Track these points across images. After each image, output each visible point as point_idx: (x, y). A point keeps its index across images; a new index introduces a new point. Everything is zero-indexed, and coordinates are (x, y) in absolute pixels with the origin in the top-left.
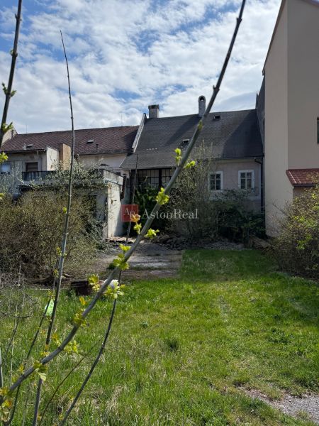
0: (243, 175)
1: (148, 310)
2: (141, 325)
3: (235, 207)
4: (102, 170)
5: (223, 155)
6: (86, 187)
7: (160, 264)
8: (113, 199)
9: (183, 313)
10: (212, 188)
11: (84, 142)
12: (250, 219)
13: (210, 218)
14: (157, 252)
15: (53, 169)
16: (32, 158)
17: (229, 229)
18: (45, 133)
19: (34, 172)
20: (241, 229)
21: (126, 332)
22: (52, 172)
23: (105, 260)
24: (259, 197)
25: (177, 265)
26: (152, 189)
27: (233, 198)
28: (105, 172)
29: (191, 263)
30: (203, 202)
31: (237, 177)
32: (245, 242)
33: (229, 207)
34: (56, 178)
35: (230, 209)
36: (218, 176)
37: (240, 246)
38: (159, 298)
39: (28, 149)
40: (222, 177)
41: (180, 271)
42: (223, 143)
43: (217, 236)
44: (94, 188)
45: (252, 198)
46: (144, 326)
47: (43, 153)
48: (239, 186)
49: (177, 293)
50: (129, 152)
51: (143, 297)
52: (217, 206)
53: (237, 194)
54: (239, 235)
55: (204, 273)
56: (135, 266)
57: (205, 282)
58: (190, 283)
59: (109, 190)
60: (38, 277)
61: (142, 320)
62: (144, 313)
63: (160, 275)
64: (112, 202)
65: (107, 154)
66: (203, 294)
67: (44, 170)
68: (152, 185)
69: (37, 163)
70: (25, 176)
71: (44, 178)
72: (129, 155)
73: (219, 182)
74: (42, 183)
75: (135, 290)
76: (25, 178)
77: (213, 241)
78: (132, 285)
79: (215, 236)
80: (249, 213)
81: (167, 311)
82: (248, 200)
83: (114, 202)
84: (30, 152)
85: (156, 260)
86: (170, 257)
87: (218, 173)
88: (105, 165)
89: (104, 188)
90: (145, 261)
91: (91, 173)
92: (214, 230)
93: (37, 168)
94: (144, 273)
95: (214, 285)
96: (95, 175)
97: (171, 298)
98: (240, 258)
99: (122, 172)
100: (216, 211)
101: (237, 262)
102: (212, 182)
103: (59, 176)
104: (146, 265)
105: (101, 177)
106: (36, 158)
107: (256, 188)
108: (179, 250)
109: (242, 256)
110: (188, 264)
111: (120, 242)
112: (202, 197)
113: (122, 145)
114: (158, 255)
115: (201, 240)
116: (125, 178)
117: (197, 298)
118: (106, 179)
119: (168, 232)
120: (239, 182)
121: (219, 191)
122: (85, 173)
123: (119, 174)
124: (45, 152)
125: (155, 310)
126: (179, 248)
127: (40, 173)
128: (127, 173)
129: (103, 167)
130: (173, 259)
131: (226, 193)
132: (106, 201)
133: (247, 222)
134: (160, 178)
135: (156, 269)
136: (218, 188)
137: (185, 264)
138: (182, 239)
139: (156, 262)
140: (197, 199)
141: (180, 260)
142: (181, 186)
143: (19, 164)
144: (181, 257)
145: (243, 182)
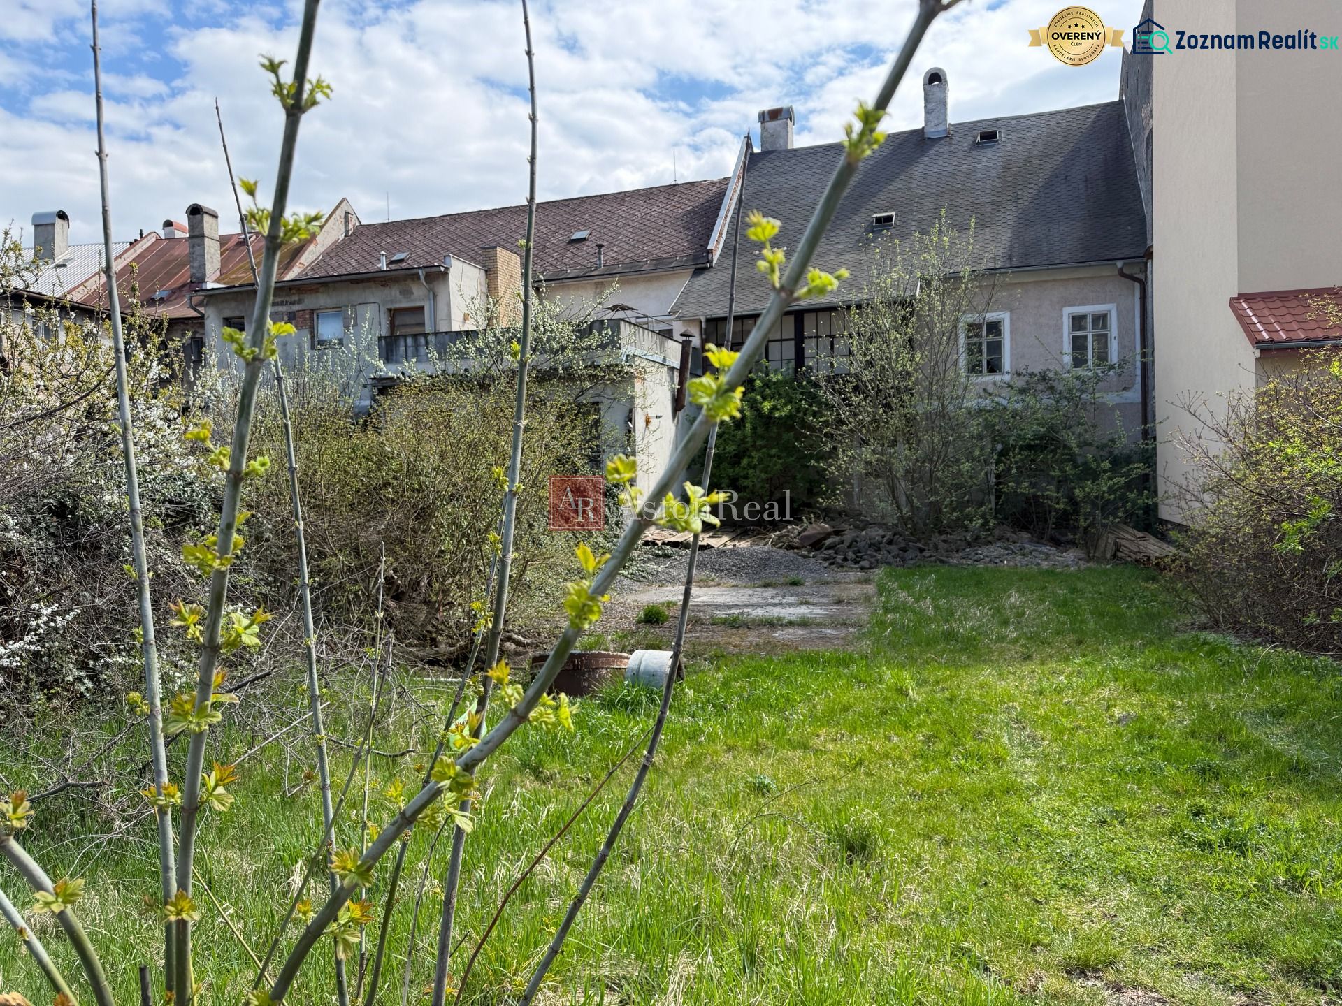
0: (1078, 321)
1: (772, 745)
2: (749, 786)
3: (1052, 428)
4: (615, 324)
5: (1010, 257)
6: (569, 376)
7: (803, 610)
8: (652, 413)
9: (886, 756)
10: (974, 369)
11: (559, 239)
12: (1106, 465)
13: (966, 466)
14: (793, 575)
15: (470, 326)
16: (407, 293)
17: (1033, 501)
18: (442, 218)
19: (415, 336)
20: (1073, 501)
21: (704, 803)
22: (467, 333)
23: (629, 599)
24: (1135, 395)
25: (860, 612)
26: (774, 377)
27: (1047, 400)
28: (625, 330)
29: (905, 608)
30: (942, 414)
31: (1061, 328)
32: (1088, 543)
33: (1030, 431)
34: (480, 351)
35: (1037, 436)
36: (994, 328)
37: (1071, 555)
38: (803, 709)
39: (393, 267)
40: (1006, 329)
41: (871, 633)
42: (1007, 218)
43: (992, 523)
44: (593, 377)
45: (1110, 399)
46: (761, 789)
47: (438, 276)
48: (1068, 359)
49: (860, 697)
50: (700, 265)
51: (754, 704)
52: (989, 426)
53: (1060, 387)
54: (1066, 520)
55: (950, 636)
56: (722, 614)
57: (954, 664)
58: (902, 666)
59: (638, 385)
60: (434, 642)
61: (752, 773)
62: (756, 750)
63: (803, 641)
64: (648, 422)
65: (632, 272)
66: (951, 700)
67: (443, 328)
68: (772, 366)
69: (422, 308)
70: (389, 347)
71: (443, 353)
72: (699, 271)
73: (995, 348)
74: (440, 366)
75: (725, 684)
76: (389, 354)
77: (977, 541)
78: (718, 669)
79: (986, 523)
80: (1102, 447)
81: (830, 746)
82: (1099, 408)
83: (654, 422)
84: (399, 277)
85: (792, 600)
86: (836, 591)
87: (991, 316)
88: (624, 308)
89: (621, 377)
90: (755, 600)
91: (583, 331)
92: (981, 504)
93: (423, 324)
94: (752, 637)
95: (986, 673)
96: (596, 339)
97: (846, 709)
98: (1073, 590)
99: (678, 328)
100: (987, 442)
101: (1062, 605)
102: (973, 349)
103: (487, 345)
104: (759, 613)
105: (613, 343)
106: (418, 294)
107: (1123, 362)
108: (862, 568)
109: (1080, 585)
110: (895, 610)
111: (675, 544)
112: (941, 399)
113: (676, 243)
114: (795, 583)
115: (936, 538)
116: (686, 344)
117: (928, 712)
118: (627, 349)
119: (827, 514)
120: (1067, 346)
121: (997, 378)
122: (564, 333)
123: (667, 334)
124: (445, 275)
125: (793, 745)
126: (865, 563)
127: (432, 339)
128: (695, 331)
129: (620, 314)
130: (845, 595)
131: (1020, 382)
132: (630, 418)
133: (1095, 476)
134: (799, 340)
135: (791, 624)
136: (994, 367)
137: (887, 610)
138: (875, 533)
139: (790, 605)
140: (921, 406)
141: (868, 599)
142: (870, 364)
143: (369, 312)
144: (871, 589)
145: (1078, 344)
